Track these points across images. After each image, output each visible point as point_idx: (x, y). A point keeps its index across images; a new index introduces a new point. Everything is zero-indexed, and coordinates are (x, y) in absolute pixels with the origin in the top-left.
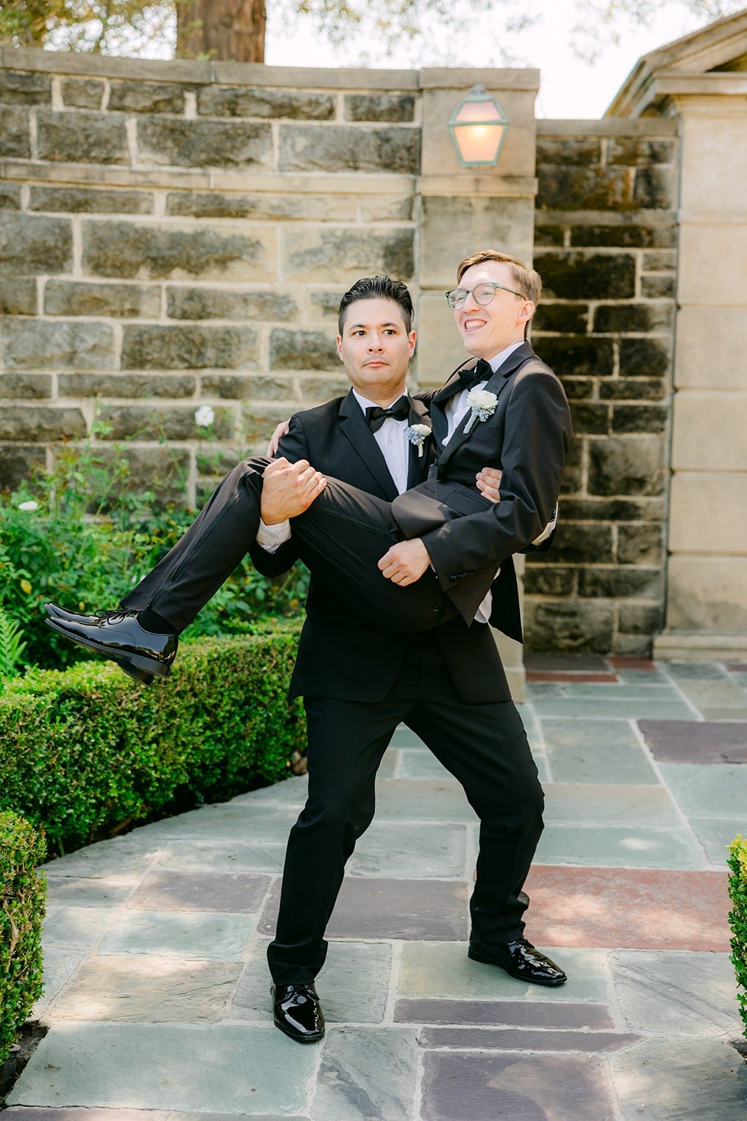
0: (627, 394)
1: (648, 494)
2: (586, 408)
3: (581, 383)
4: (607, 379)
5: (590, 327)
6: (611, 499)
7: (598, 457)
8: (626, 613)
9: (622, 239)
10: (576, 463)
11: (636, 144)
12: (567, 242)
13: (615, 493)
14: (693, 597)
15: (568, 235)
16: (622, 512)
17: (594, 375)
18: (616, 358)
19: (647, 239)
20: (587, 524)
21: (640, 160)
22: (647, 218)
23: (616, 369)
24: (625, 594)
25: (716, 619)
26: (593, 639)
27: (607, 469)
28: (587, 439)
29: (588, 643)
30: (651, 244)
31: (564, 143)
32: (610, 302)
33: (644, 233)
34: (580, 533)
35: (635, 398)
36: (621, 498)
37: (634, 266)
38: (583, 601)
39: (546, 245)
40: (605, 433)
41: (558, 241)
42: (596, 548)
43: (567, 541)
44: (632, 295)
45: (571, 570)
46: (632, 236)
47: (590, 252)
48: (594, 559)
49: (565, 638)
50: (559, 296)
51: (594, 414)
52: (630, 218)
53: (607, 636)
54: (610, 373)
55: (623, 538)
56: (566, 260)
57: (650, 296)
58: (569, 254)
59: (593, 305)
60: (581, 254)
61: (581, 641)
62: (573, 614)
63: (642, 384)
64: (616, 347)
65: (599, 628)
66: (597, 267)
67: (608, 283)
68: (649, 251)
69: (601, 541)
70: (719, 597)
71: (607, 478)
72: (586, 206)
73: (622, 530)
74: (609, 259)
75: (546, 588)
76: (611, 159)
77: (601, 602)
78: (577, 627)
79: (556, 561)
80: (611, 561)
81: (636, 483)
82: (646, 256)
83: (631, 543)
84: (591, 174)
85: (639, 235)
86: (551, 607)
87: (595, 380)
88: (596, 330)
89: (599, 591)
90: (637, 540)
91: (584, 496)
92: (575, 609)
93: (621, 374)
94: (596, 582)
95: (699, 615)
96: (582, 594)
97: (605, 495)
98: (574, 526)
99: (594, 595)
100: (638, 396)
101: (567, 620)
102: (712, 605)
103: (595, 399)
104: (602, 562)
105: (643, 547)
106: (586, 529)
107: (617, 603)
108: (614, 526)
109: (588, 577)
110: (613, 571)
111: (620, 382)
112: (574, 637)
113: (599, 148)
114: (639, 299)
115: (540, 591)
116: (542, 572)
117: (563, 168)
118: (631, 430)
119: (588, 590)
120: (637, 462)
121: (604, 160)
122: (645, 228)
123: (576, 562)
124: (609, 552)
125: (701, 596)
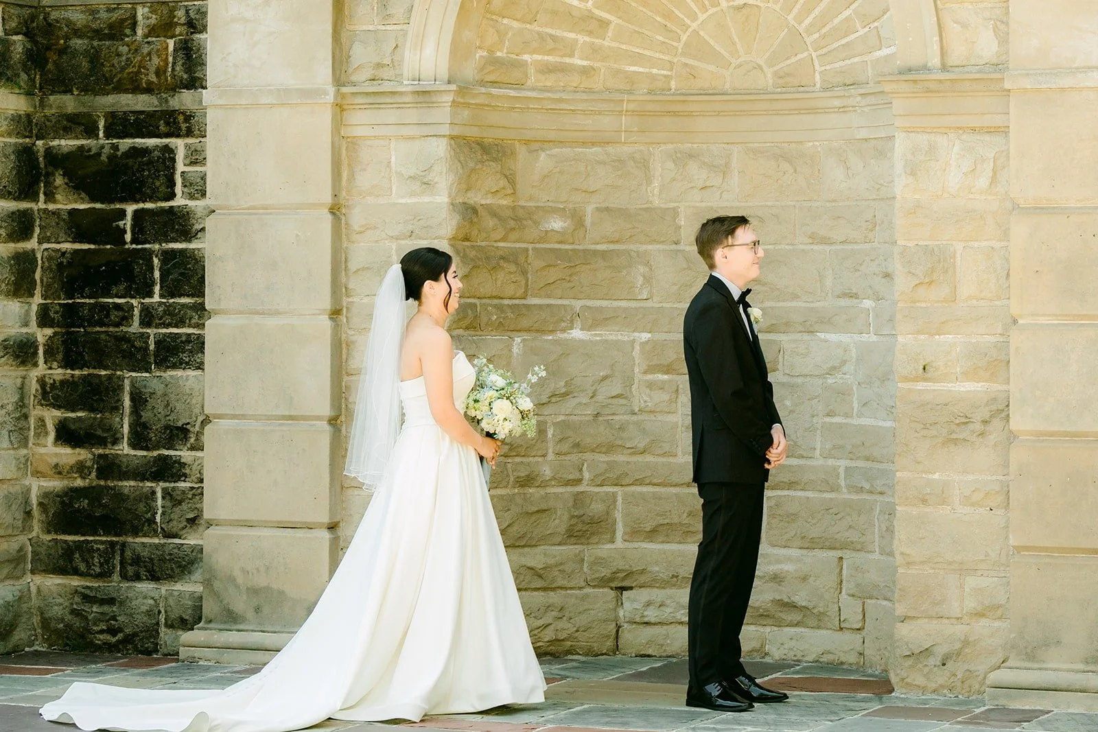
0: (168, 320)
1: (192, 448)
2: (124, 338)
3: (118, 307)
4: (147, 300)
5: (128, 237)
6: (155, 453)
7: (139, 400)
8: (171, 602)
9: (158, 128)
10: (116, 408)
11: (172, 11)
12: (101, 134)
13: (156, 447)
14: (232, 579)
15: (101, 124)
16: (168, 470)
17: (132, 297)
18: (157, 274)
19: (184, 126)
20: (128, 485)
21: (178, 30)
22: (184, 100)
23: (157, 289)
24: (171, 578)
25: (257, 610)
26: (135, 635)
27: (146, 415)
28: (129, 377)
29: (128, 639)
30: (189, 133)
31: (93, 12)
32: (149, 206)
33: (181, 118)
34: (119, 496)
35: (176, 327)
36: (166, 452)
37: (173, 160)
38: (125, 585)
39: (78, 138)
40: (148, 370)
41: (91, 131)
42: (138, 517)
43: (105, 506)
44: (172, 196)
45: (112, 544)
46: (167, 124)
47: (126, 143)
48: (136, 532)
49: (102, 632)
50: (93, 199)
51: (133, 346)
52: (167, 101)
53: (153, 632)
54: (150, 294)
55: (169, 504)
56: (99, 154)
57: (192, 197)
58: (103, 147)
59: (130, 209)
60: (115, 147)
61: (120, 636)
62: (111, 601)
63: (183, 306)
64: (156, 261)
65: (141, 620)
66: (131, 162)
67: (143, 183)
68: (190, 141)
69: (141, 507)
70: (261, 581)
71: (145, 426)
72: (119, 89)
73: (167, 494)
74: (145, 151)
75: (82, 567)
76: (146, 31)
77: (145, 587)
78: (114, 618)
79: (95, 533)
80: (156, 534)
81: (178, 434)
82: (186, 146)
83: (176, 510)
84: (124, 49)
85: (176, 122)
86: (88, 592)
87: (134, 302)
88: (133, 241)
89: (143, 572)
90: (184, 506)
91: (124, 449)
92: (114, 595)
93: (161, 296)
94: (137, 560)
95: (240, 604)
96: (124, 577)
97: (147, 449)
98: (113, 488)
99: (137, 578)
100: (180, 323)
101: (106, 608)
102: (254, 591)
103: (135, 327)
104: (145, 536)
105: (191, 516)
106: (126, 491)
107: (164, 588)
108: (159, 488)
109: (128, 553)
110: (157, 546)
111: (160, 304)
112: (113, 631)
113: (134, 16)
114: (179, 201)
115: (76, 572)
116: (79, 546)
117: (95, 43)
118: (174, 367)
119: (131, 570)
120: (179, 406)
121: (140, 32)
122: (183, 113)
123: (116, 535)
124: (152, 521)
125: (240, 580)
